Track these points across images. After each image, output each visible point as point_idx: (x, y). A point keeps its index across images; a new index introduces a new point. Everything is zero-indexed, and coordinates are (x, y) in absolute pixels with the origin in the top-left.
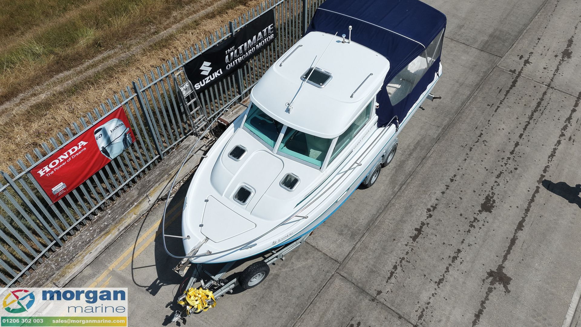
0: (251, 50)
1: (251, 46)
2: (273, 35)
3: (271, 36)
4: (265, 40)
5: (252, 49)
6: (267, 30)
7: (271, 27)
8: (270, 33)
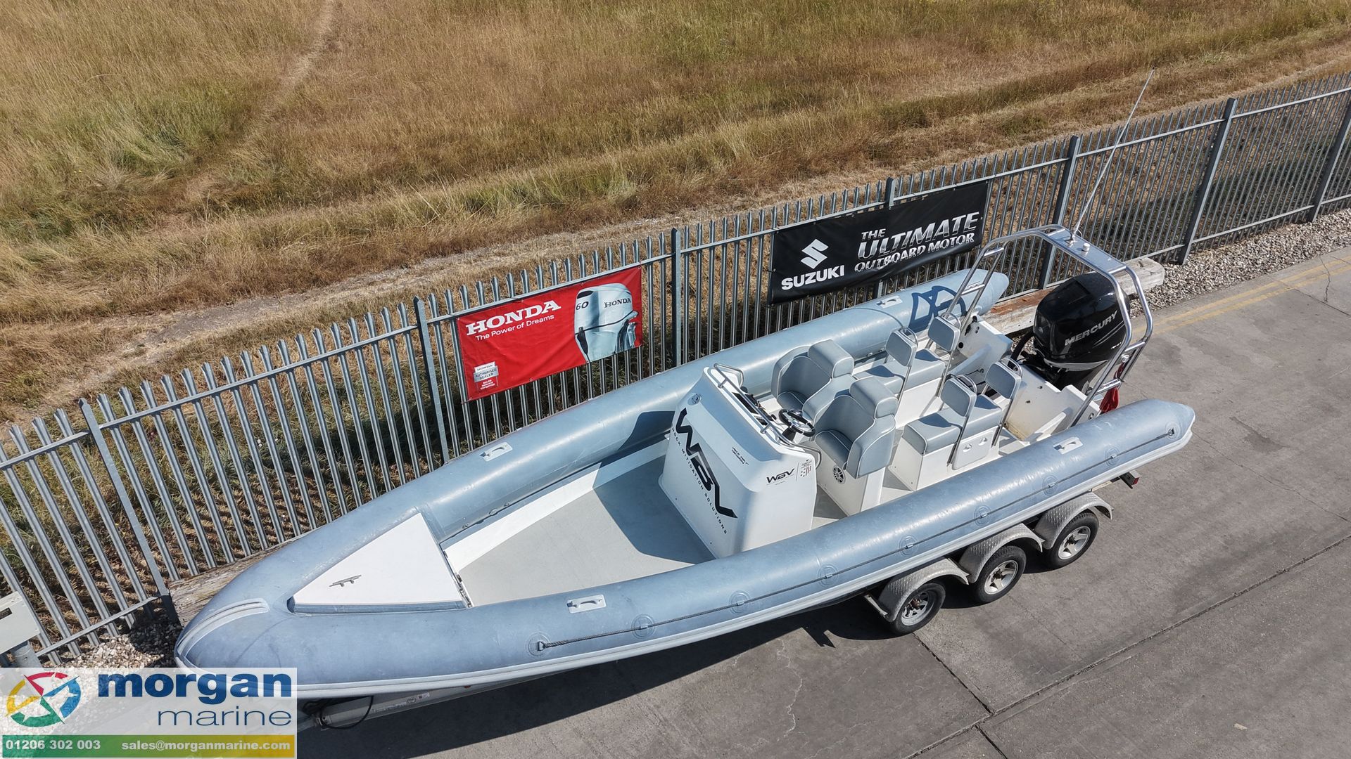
0: (915, 249)
1: (919, 242)
2: (973, 234)
3: (968, 235)
5: (919, 248)
6: (963, 221)
7: (974, 217)
8: (967, 229)
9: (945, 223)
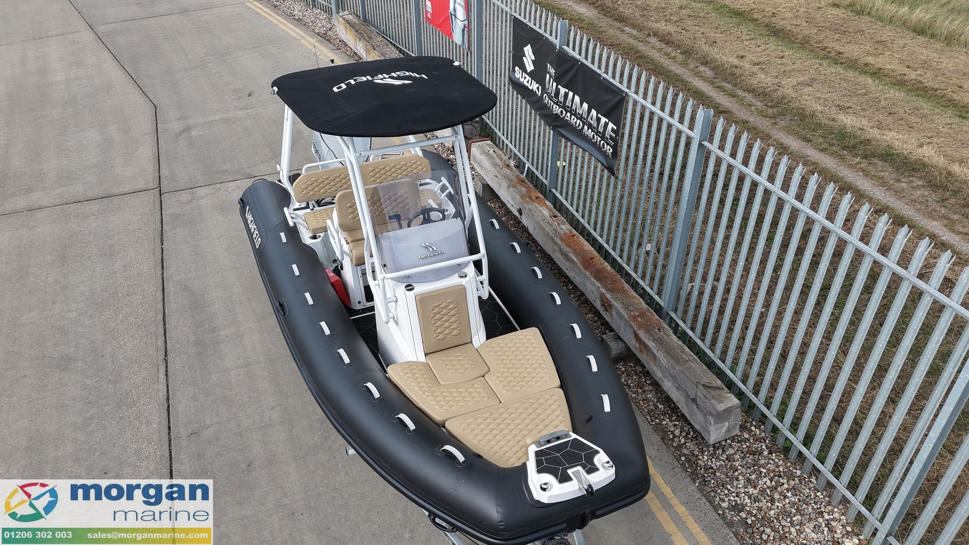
0: (576, 119)
1: (579, 114)
2: (611, 150)
3: (608, 147)
4: (599, 139)
5: (578, 121)
6: (606, 124)
7: (613, 130)
8: (607, 138)
9: (594, 112)
